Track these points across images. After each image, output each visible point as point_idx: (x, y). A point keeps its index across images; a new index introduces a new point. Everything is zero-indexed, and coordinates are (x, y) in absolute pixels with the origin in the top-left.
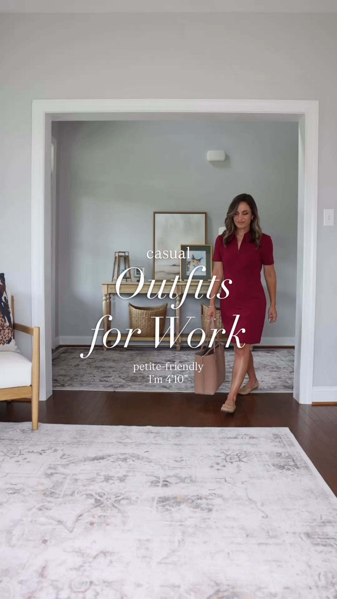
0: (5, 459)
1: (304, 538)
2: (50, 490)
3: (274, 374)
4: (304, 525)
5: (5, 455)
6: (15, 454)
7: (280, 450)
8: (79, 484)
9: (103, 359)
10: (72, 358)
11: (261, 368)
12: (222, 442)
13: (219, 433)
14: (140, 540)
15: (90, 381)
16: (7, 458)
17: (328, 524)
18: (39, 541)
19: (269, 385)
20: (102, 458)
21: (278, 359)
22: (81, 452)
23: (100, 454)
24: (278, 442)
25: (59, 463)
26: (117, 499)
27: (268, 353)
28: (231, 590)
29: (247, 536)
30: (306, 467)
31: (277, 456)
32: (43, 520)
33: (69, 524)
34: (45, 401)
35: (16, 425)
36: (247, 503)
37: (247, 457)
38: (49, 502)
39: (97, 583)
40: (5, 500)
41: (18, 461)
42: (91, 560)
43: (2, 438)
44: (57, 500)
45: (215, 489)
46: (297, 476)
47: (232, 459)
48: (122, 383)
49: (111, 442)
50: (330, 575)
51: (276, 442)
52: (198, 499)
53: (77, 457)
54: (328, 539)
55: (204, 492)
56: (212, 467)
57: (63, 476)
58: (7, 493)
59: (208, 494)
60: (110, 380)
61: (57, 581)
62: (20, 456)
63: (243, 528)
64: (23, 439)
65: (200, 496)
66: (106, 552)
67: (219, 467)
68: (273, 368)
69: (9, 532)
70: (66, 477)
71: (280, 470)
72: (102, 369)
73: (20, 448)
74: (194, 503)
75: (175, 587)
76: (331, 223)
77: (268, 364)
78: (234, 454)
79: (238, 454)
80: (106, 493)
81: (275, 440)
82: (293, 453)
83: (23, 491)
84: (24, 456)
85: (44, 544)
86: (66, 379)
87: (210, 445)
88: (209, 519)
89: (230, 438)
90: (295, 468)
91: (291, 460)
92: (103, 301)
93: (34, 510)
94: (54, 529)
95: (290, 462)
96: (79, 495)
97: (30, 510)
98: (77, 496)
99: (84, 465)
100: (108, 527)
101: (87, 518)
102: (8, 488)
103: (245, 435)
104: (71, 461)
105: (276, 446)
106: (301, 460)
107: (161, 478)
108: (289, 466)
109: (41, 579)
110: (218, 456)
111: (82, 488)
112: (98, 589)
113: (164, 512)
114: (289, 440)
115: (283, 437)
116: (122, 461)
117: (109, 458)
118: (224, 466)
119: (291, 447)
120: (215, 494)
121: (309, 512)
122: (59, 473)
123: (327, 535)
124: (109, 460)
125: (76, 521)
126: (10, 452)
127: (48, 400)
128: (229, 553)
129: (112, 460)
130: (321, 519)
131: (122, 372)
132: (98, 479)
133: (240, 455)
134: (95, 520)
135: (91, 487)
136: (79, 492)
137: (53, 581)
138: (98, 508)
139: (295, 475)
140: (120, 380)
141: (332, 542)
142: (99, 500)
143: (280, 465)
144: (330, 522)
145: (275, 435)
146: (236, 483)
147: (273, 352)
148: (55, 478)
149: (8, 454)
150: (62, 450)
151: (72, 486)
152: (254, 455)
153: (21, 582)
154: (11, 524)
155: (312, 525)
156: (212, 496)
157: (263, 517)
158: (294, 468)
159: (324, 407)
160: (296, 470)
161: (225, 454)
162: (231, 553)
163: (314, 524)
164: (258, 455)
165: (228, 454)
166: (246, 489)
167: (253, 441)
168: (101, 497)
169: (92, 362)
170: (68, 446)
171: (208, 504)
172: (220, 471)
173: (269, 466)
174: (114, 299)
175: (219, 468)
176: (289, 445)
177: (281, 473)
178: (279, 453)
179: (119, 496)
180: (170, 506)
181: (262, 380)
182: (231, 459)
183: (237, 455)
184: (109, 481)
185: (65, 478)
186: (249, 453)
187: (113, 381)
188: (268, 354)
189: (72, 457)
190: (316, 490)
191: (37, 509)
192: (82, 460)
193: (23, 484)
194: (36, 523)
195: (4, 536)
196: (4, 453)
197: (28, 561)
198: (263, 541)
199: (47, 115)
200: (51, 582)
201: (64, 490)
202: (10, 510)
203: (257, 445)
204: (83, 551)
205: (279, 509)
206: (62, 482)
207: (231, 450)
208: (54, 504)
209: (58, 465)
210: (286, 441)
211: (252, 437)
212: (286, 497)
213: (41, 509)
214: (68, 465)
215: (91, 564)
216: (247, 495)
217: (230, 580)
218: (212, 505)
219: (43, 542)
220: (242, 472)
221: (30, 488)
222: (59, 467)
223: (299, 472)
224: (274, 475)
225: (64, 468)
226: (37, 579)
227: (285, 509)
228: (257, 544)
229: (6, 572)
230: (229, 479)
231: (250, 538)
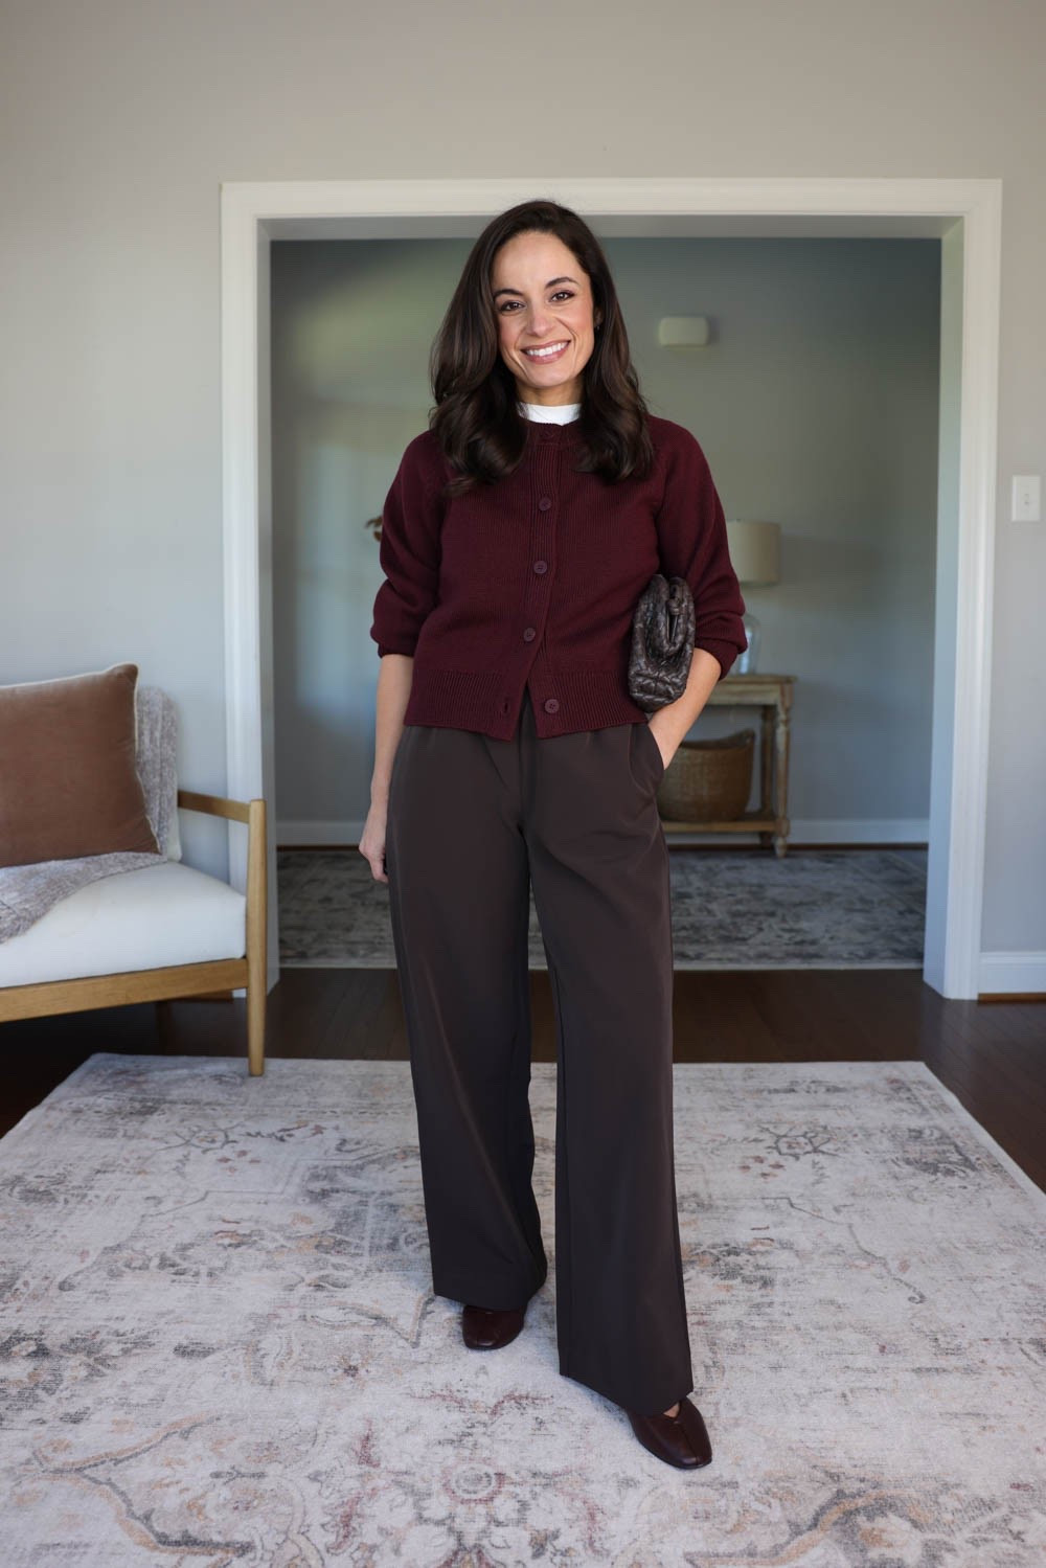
0: (189, 1154)
1: (1034, 1355)
2: (330, 1234)
3: (859, 919)
4: (1026, 1321)
5: (187, 1143)
6: (213, 1141)
7: (916, 1122)
8: (405, 1219)
11: (819, 903)
12: (757, 1101)
13: (744, 1079)
15: (372, 943)
16: (195, 1153)
18: (335, 1370)
21: (860, 877)
24: (905, 1101)
25: (338, 1163)
27: (829, 862)
28: (874, 1493)
29: (883, 1349)
30: (995, 1166)
31: (910, 1137)
32: (331, 1314)
33: (407, 1323)
35: (196, 1062)
36: (864, 1263)
37: (832, 1141)
38: (336, 1267)
39: (517, 1478)
40: (220, 1264)
41: (226, 1160)
42: (485, 1418)
43: (169, 1098)
44: (358, 1261)
45: (768, 1228)
47: (794, 1148)
51: (901, 1100)
52: (729, 1253)
53: (380, 1145)
55: (742, 1236)
56: (746, 1168)
57: (357, 1198)
58: (219, 1245)
59: (750, 1240)
61: (406, 1473)
62: (228, 1146)
63: (865, 1330)
64: (224, 1101)
65: (733, 1245)
66: (521, 1397)
67: (767, 1170)
68: (852, 902)
69: (253, 1349)
70: (364, 1199)
71: (926, 1174)
73: (223, 1124)
74: (721, 1262)
75: (724, 1485)
76: (1033, 513)
77: (837, 892)
78: (793, 1133)
79: (806, 1133)
81: (895, 1095)
82: (952, 1128)
83: (261, 1239)
84: (239, 1147)
85: (351, 1379)
86: (308, 938)
87: (727, 1110)
88: (771, 1304)
89: (776, 1091)
90: (968, 1171)
91: (952, 1148)
93: (302, 1290)
94: (369, 1338)
95: (948, 1155)
96: (411, 1247)
97: (291, 1288)
98: (407, 1250)
99: (406, 1167)
102: (217, 1233)
103: (813, 1082)
104: (370, 1159)
105: (903, 1111)
106: (977, 1147)
108: (950, 1163)
109: (366, 1468)
110: (756, 1140)
111: (413, 1229)
112: (524, 1493)
114: (933, 1095)
115: (914, 1086)
118: (781, 1166)
119: (943, 1113)
120: (772, 1240)
121: (1029, 1285)
122: (344, 1191)
125: (424, 1316)
126: (198, 1135)
133: (814, 1137)
136: (409, 1240)
137: (398, 1473)
139: (971, 1189)
143: (924, 1160)
145: (892, 1082)
146: (819, 1211)
147: (839, 860)
148: (338, 1203)
149: (195, 1141)
150: (337, 1128)
151: (387, 1225)
152: (850, 1136)
153: (315, 1478)
154: (250, 1325)
156: (762, 1244)
157: (911, 1299)
158: (963, 1168)
159: (1013, 1008)
160: (972, 1174)
161: (771, 1133)
162: (849, 1394)
164: (860, 1136)
165: (782, 1134)
166: (850, 1226)
167: (834, 1099)
170: (350, 1118)
171: (758, 1267)
172: (770, 1179)
173: (896, 1163)
175: (766, 1172)
176: (936, 1108)
177: (933, 1182)
178: (914, 1130)
181: (829, 935)
182: (790, 1147)
183: (804, 1136)
185: (365, 1204)
186: (837, 1131)
188: (830, 866)
189: (366, 1146)
190: (1034, 1228)
191: (310, 1285)
192: (395, 1155)
193: (257, 1222)
194: (318, 1324)
195: (241, 1358)
196: (183, 1138)
197: (319, 1423)
198: (925, 1361)
199: (265, 224)
200: (393, 1477)
201: (367, 1235)
202: (238, 1289)
203: (851, 1110)
204: (459, 1396)
205: (948, 1278)
206: (356, 1214)
207: (785, 1123)
208: (350, 1273)
209: (335, 1167)
210: (925, 1097)
211: (833, 1089)
212: (962, 1246)
213: (319, 1286)
214: (362, 1169)
215: (490, 1430)
216: (857, 1242)
217: (863, 1466)
218: (768, 1269)
219: (346, 1371)
220: (827, 1179)
221: (277, 1231)
222: (340, 1175)
223: (978, 1180)
224: (916, 1188)
225: (354, 1176)
226: (354, 1469)
227: (967, 1278)
228: (913, 1370)
229: (268, 1449)
230: (800, 1201)
231: (890, 1356)
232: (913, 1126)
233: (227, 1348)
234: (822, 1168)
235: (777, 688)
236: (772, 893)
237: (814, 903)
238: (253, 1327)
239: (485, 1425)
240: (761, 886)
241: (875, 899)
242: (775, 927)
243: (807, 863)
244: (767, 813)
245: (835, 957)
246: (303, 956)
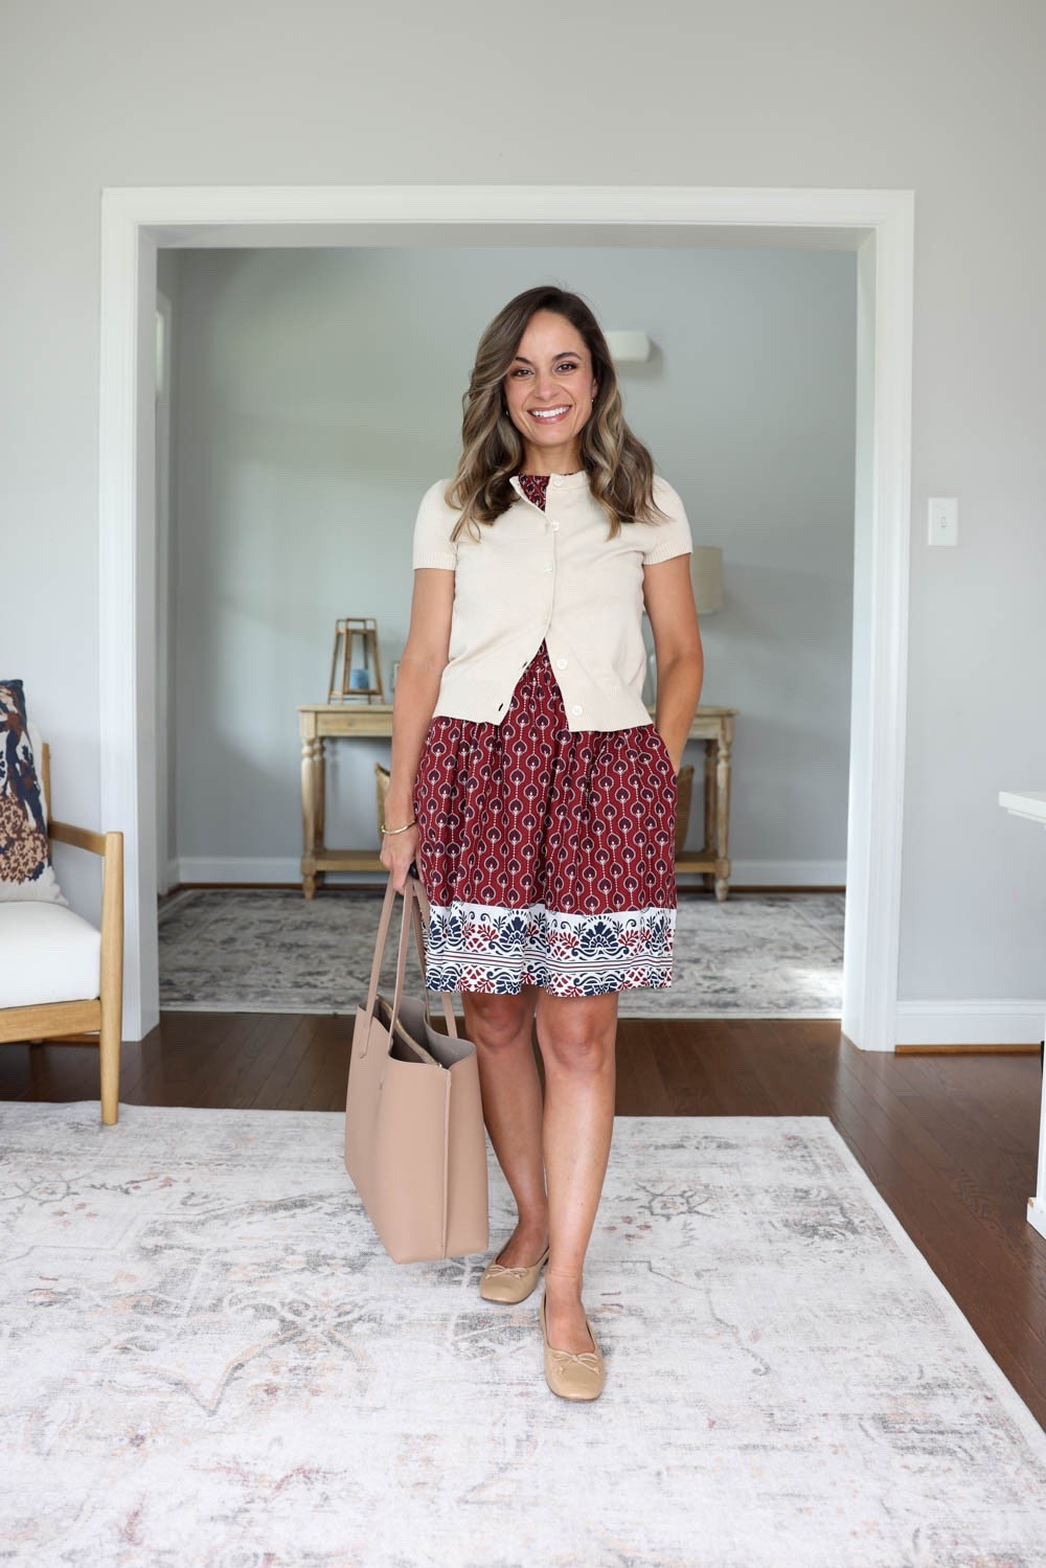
0: (24, 1206)
1: (872, 1432)
2: (154, 1293)
4: (873, 1395)
5: (26, 1194)
6: (53, 1193)
7: (805, 1182)
8: (233, 1278)
9: (303, 922)
10: (216, 921)
11: (750, 949)
12: (641, 1158)
13: (633, 1134)
14: (407, 1436)
15: (266, 986)
16: (31, 1205)
17: (940, 1391)
18: (121, 1440)
19: (774, 997)
20: (301, 1204)
21: (799, 922)
22: (239, 1187)
23: (295, 1193)
24: (799, 1159)
25: (180, 1218)
26: (341, 1320)
27: (771, 906)
29: (712, 1424)
30: (878, 1229)
31: (795, 1197)
32: (131, 1378)
33: (207, 1391)
34: (138, 1043)
35: (58, 1109)
36: (711, 1331)
37: (711, 1201)
38: (148, 1329)
39: (285, 1558)
40: (26, 1324)
41: (62, 1214)
42: (268, 1492)
43: (17, 1147)
44: (172, 1322)
45: (619, 1293)
46: (853, 1255)
47: (668, 1208)
48: (357, 993)
49: (325, 1157)
50: (945, 1536)
51: (794, 1158)
53: (229, 1199)
54: (942, 1433)
56: (612, 1229)
57: (190, 1255)
58: (28, 1303)
59: (598, 1306)
60: (322, 983)
61: (169, 1552)
62: (67, 1199)
63: (698, 1403)
64: (75, 1151)
66: (310, 1471)
67: (632, 1229)
68: (784, 949)
69: (37, 1415)
70: (199, 1256)
71: (803, 1238)
72: (301, 951)
76: (950, 537)
77: (773, 938)
78: (672, 1192)
79: (685, 1192)
80: (312, 1304)
81: (789, 1153)
82: (840, 1189)
83: (76, 1298)
84: (79, 1199)
85: (135, 1449)
86: (199, 980)
89: (664, 1146)
90: (848, 1234)
91: (836, 1209)
92: (302, 758)
93: (106, 1352)
94: (164, 1405)
95: (831, 1216)
96: (235, 1308)
97: (95, 1350)
98: (229, 1311)
99: (249, 1223)
100: (317, 1401)
101: (256, 1375)
102: (30, 1291)
103: (706, 1137)
104: (213, 1213)
105: (793, 1169)
106: (865, 1208)
107: (466, 1261)
108: (831, 1225)
109: (126, 1546)
110: (629, 1199)
111: (241, 1289)
113: (475, 1356)
114: (829, 1154)
115: (813, 1143)
116: (358, 1213)
117: (320, 1204)
118: (648, 1227)
119: (837, 1173)
120: (621, 1306)
121: (885, 1357)
122: (178, 1247)
123: (938, 1423)
124: (320, 1208)
125: (227, 1383)
126: (38, 1186)
127: (147, 1040)
128: (659, 1474)
129: (330, 1209)
130: (919, 1379)
131: (356, 959)
132: (288, 1262)
133: (692, 1196)
134: (282, 1380)
135: (268, 1287)
136: (234, 1301)
137: (164, 1552)
138: (290, 1347)
139: (847, 1253)
140: (352, 981)
141: (951, 1441)
142: (293, 1323)
143: (804, 1222)
144: (946, 1385)
145: (790, 1139)
146: (679, 1274)
147: (783, 904)
148: (166, 1260)
149: (34, 1193)
150: (187, 1181)
151: (215, 1284)
152: (731, 1196)
153: (69, 1557)
154: (42, 1390)
155: (893, 1393)
156: (610, 1310)
157: (756, 1371)
158: (843, 1231)
159: (930, 1061)
160: (851, 1237)
161: (647, 1191)
162: (665, 1473)
163: (899, 1392)
164: (742, 1197)
165: (658, 1192)
166: (708, 1291)
167: (724, 1156)
168: (297, 1313)
169: (271, 933)
170: (205, 1170)
172: (634, 1241)
173: (773, 1226)
174: (334, 753)
175: (631, 1233)
176: (829, 1167)
177: (807, 1245)
178: (801, 1190)
179: (348, 1313)
180: (491, 1340)
181: (752, 983)
182: (664, 1206)
183: (682, 1196)
184: (320, 1269)
185: (195, 1261)
186: (717, 1190)
187: (330, 985)
188: (771, 910)
189: (214, 1200)
190: (906, 1294)
191: (115, 1348)
192: (242, 1210)
193: (77, 1279)
194: (114, 1388)
195: (23, 1426)
196: (22, 1189)
197: (89, 1496)
198: (756, 1440)
199: (146, 231)
200: (153, 1556)
201: (191, 1294)
202: (38, 1351)
203: (738, 1168)
204: (246, 1468)
205: (801, 1348)
206: (185, 1273)
207: (667, 1181)
208: (163, 1335)
209: (175, 1222)
210: (822, 1155)
211: (724, 1146)
212: (822, 1314)
213: (126, 1348)
214: (203, 1224)
215: (270, 1506)
216: (712, 1310)
217: (663, 1549)
218: (611, 1337)
219: (132, 1441)
220: (696, 1243)
221: (95, 1290)
222: (179, 1230)
223: (857, 1244)
224: (788, 1252)
225: (193, 1232)
226: (114, 1548)
227: (819, 1349)
228: (740, 1448)
229: (26, 1526)
230: (661, 1264)
231: (717, 1431)
232: (801, 1186)
233: (10, 1414)
234: (691, 1230)
235: (718, 721)
236: (701, 938)
237: (744, 950)
238: (44, 1392)
239: (266, 1500)
240: (692, 931)
241: (809, 945)
242: (697, 974)
243: (748, 907)
244: (708, 853)
245: (750, 1006)
246: (189, 998)
